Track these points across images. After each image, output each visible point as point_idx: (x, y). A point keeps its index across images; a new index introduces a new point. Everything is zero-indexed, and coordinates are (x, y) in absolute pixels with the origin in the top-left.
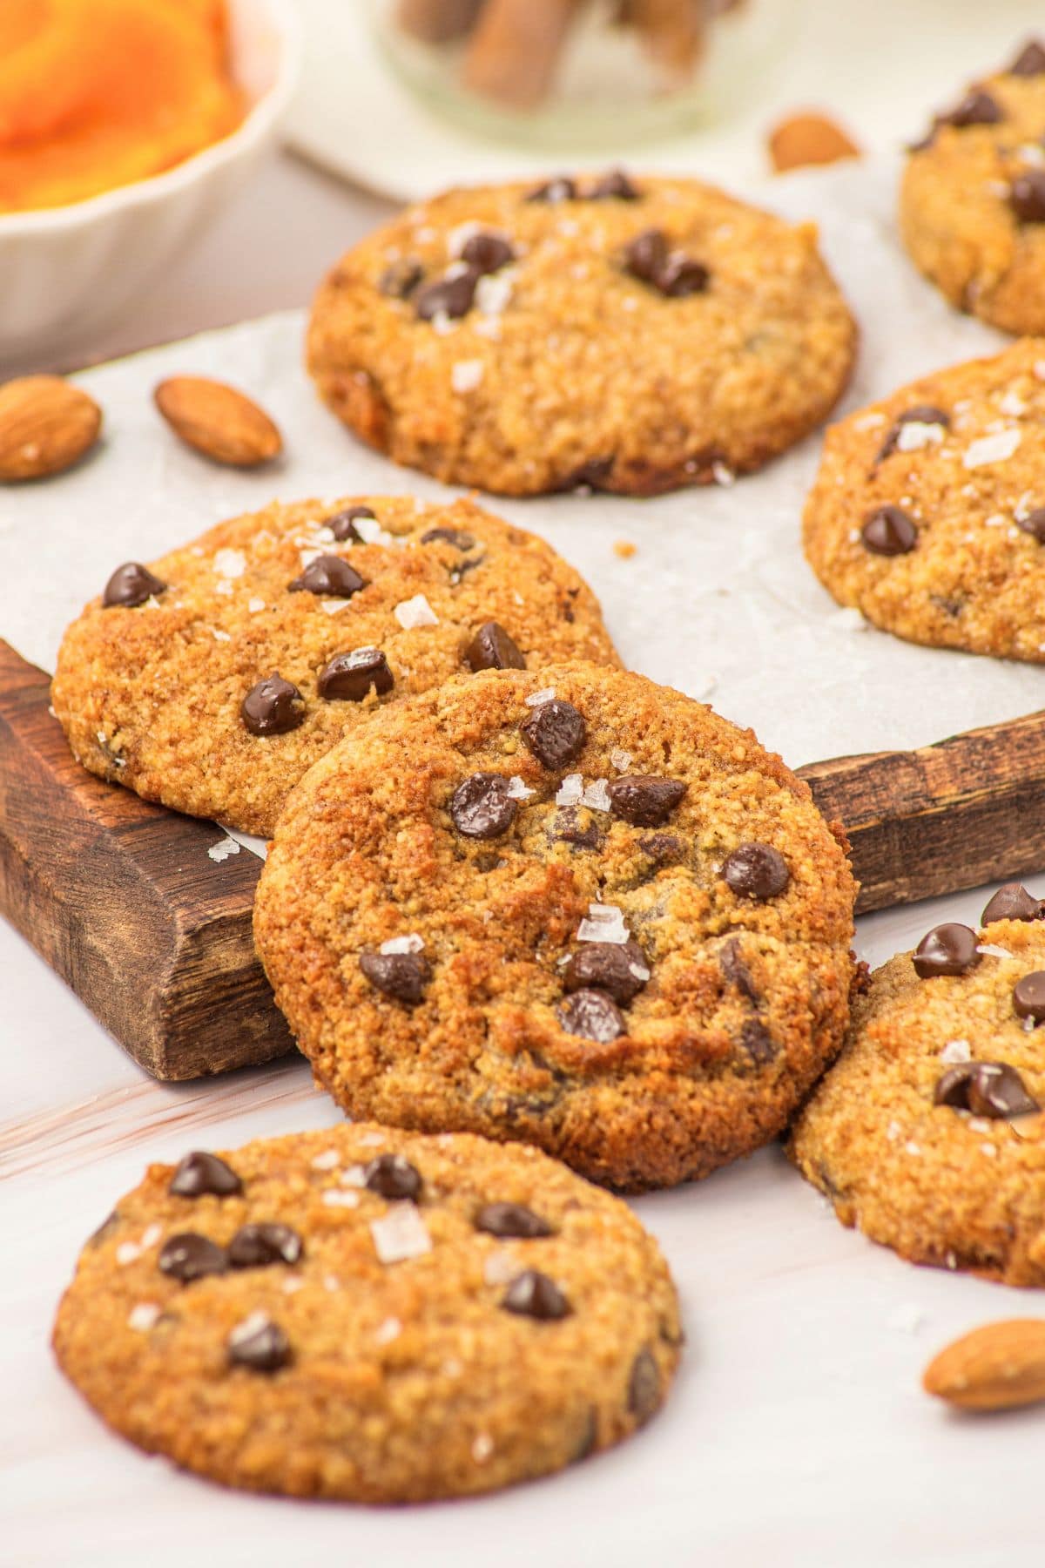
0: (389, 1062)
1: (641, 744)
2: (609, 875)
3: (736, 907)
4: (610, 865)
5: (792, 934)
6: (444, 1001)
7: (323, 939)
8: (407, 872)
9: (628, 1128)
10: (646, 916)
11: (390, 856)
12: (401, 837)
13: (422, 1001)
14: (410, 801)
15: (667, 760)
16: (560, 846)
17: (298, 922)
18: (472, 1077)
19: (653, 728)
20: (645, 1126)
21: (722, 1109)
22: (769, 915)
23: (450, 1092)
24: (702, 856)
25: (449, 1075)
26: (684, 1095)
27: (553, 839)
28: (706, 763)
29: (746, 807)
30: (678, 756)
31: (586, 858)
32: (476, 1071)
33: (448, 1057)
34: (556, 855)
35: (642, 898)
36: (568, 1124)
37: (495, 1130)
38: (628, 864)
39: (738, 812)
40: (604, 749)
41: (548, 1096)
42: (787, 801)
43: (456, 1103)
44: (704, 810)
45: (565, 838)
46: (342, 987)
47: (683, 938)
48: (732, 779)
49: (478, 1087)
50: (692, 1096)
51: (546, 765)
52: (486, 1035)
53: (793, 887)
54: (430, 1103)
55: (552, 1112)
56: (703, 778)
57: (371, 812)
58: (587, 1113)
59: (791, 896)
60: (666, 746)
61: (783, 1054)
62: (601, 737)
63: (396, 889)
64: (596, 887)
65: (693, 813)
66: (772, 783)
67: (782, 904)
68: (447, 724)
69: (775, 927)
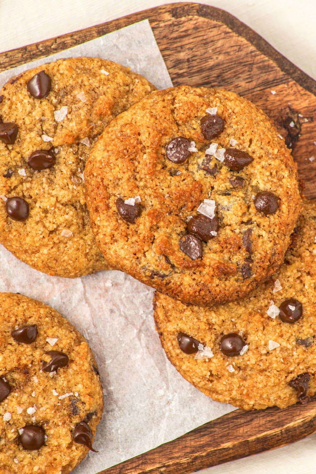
0: (116, 241)
1: (242, 138)
2: (216, 187)
3: (256, 215)
4: (217, 183)
5: (272, 230)
6: (141, 227)
7: (106, 188)
8: (143, 171)
9: (191, 293)
10: (223, 208)
11: (139, 162)
12: (145, 156)
13: (134, 223)
14: (152, 144)
15: (249, 146)
16: (201, 172)
17: (100, 177)
18: (143, 258)
19: (248, 133)
20: (197, 294)
21: (227, 292)
22: (265, 222)
23: (134, 261)
24: (250, 189)
25: (135, 254)
26: (214, 285)
27: (199, 168)
28: (262, 152)
29: (271, 174)
30: (253, 147)
31: (210, 179)
32: (145, 256)
33: (136, 248)
34: (199, 175)
35: (224, 201)
36: (171, 285)
37: (145, 279)
38: (223, 185)
39: (268, 176)
40: (229, 135)
41: (167, 273)
42: (286, 176)
43: (135, 265)
44: (256, 171)
45: (204, 169)
46: (108, 207)
47: (233, 222)
48: (270, 161)
49: (144, 263)
50: (217, 285)
51: (205, 138)
52: (152, 243)
53: (277, 213)
54: (126, 262)
55: (166, 278)
56: (260, 158)
57: (137, 144)
58: (179, 283)
59: (276, 216)
60: (251, 141)
61: (254, 276)
62: (229, 131)
63: (138, 176)
64: (209, 190)
65: (252, 170)
66: (283, 166)
67: (272, 218)
68: (175, 111)
69: (266, 226)
